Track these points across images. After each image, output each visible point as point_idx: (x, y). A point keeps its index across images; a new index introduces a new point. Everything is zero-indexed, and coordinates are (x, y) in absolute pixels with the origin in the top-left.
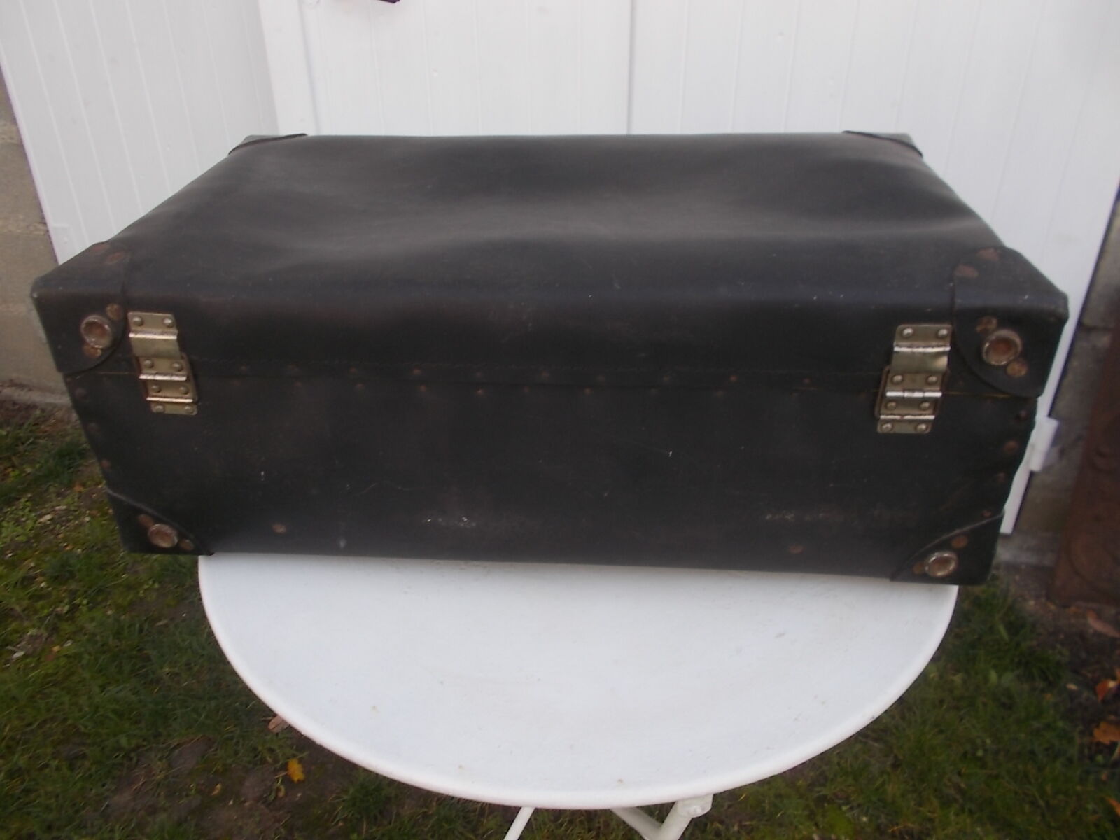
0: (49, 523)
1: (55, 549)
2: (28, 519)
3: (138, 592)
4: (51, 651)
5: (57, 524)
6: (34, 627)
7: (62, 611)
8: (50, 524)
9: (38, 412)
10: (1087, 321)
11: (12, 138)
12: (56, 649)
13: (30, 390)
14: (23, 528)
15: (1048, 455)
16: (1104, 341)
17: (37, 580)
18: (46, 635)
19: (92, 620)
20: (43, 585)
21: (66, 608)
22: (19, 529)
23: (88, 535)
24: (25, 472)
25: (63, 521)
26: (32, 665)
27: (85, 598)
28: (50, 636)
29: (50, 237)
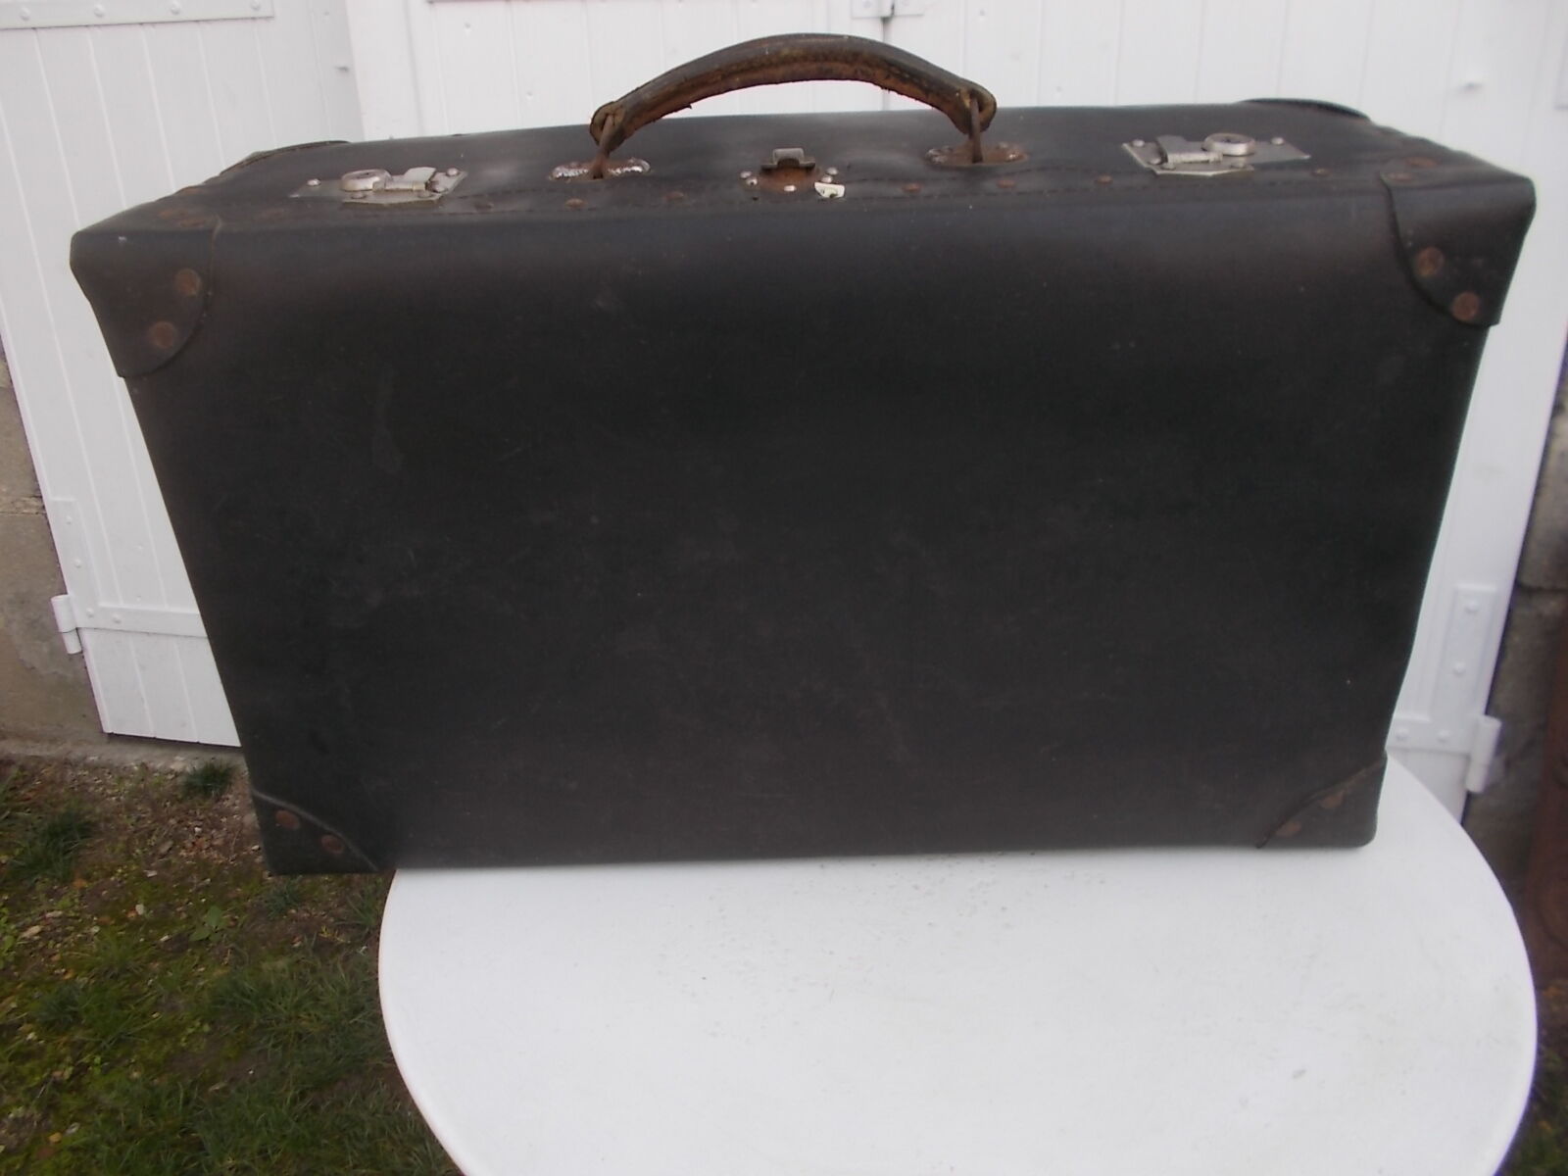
0: (36, 938)
1: (48, 978)
3: (179, 1040)
4: (48, 1142)
5: (51, 939)
6: (18, 1104)
7: (62, 1075)
8: (39, 940)
9: (14, 771)
10: (1527, 580)
12: (54, 1138)
15: (1491, 768)
16: (1551, 607)
17: (21, 1028)
18: (38, 1116)
19: (110, 1087)
20: (31, 1036)
21: (68, 1072)
23: (97, 955)
25: (58, 935)
26: (18, 1167)
27: (99, 1053)
28: (45, 1117)
29: (46, 517)
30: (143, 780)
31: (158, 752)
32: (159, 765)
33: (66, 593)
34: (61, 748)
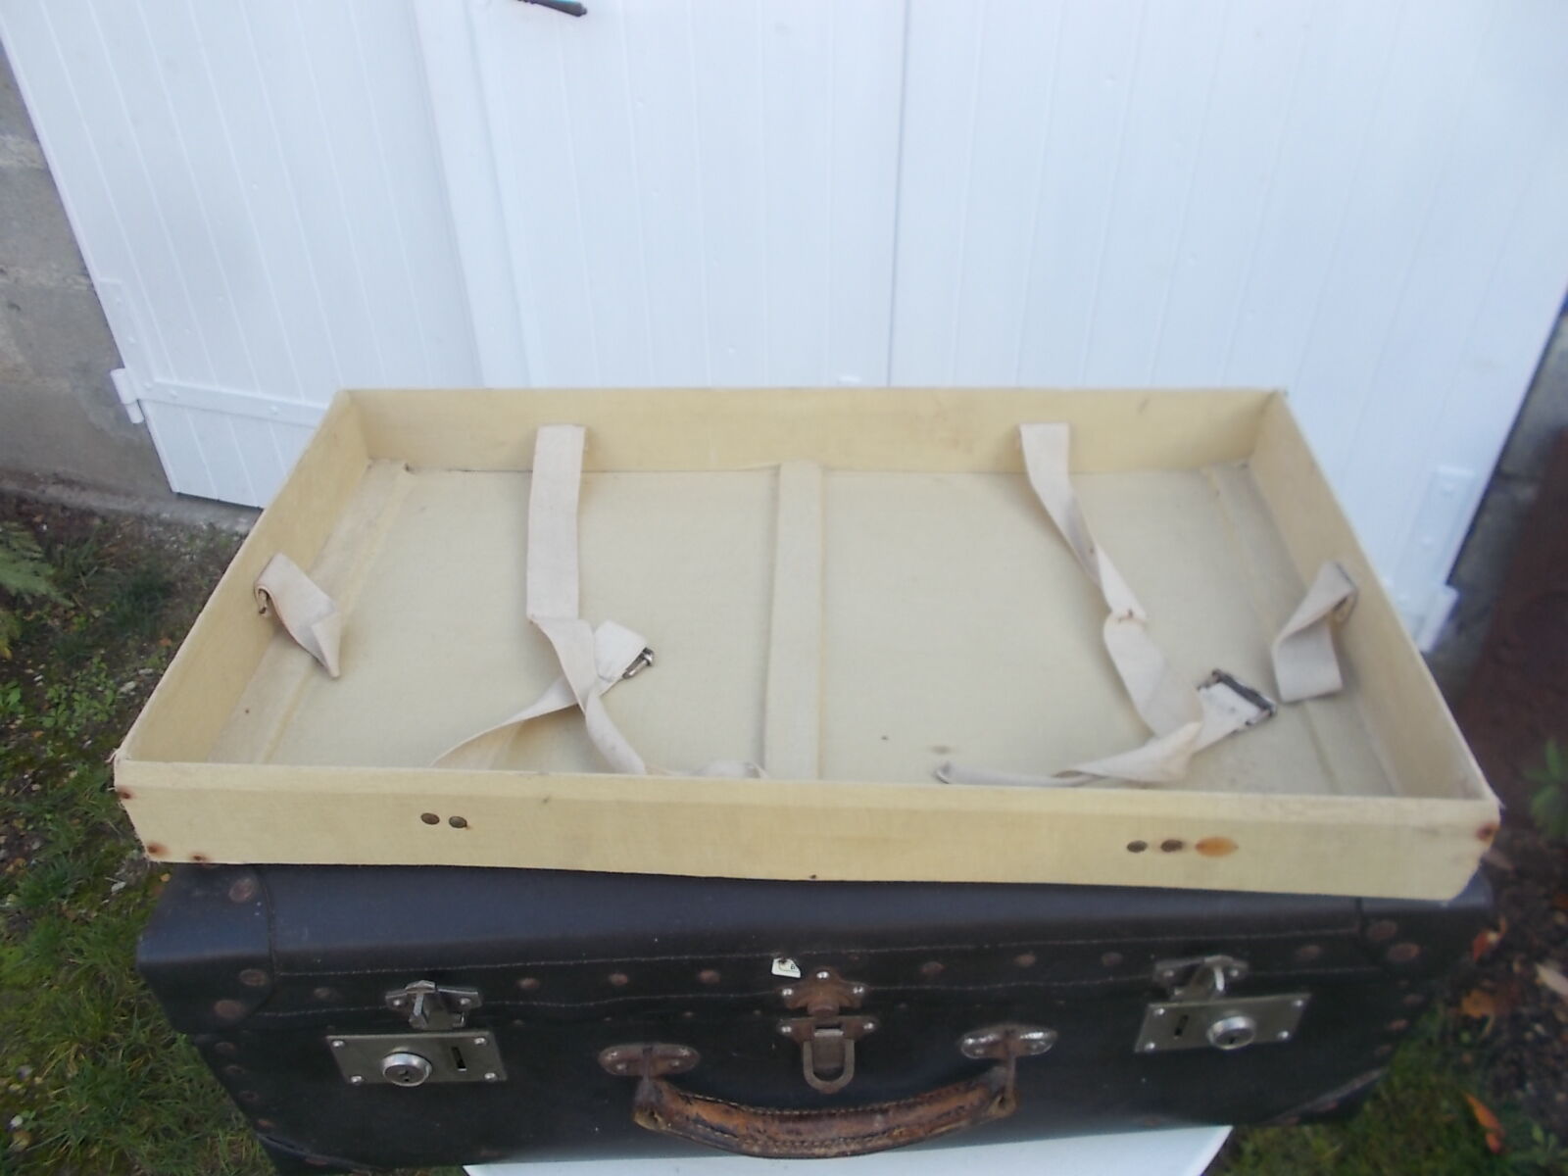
0: (133, 693)
2: (106, 688)
4: (160, 882)
5: (145, 695)
6: (133, 847)
8: (134, 696)
9: (97, 522)
10: (1507, 468)
11: (33, 161)
12: (165, 878)
13: (83, 489)
14: (100, 702)
16: (1526, 493)
22: (96, 703)
24: (94, 617)
26: (138, 900)
29: (96, 294)
30: (212, 539)
31: (223, 512)
32: (225, 526)
33: (123, 367)
34: (136, 503)
